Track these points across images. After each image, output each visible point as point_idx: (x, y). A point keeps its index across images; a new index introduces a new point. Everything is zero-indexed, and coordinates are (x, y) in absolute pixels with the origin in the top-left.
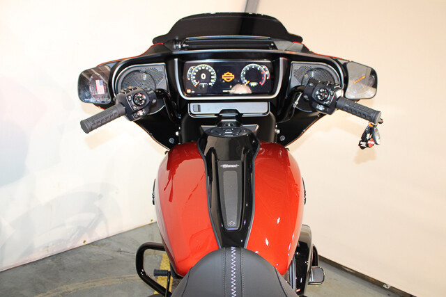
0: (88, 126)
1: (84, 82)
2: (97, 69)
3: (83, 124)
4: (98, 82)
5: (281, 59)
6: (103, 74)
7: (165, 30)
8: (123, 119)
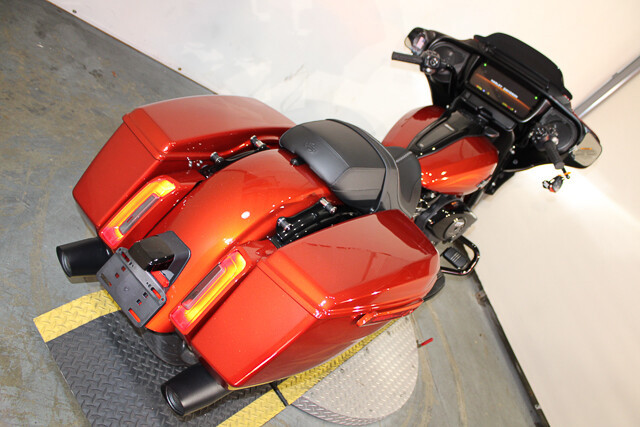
0: (397, 57)
1: (415, 34)
2: (428, 32)
3: (394, 53)
4: (422, 39)
5: (546, 101)
6: (429, 37)
7: (485, 34)
8: (418, 67)
